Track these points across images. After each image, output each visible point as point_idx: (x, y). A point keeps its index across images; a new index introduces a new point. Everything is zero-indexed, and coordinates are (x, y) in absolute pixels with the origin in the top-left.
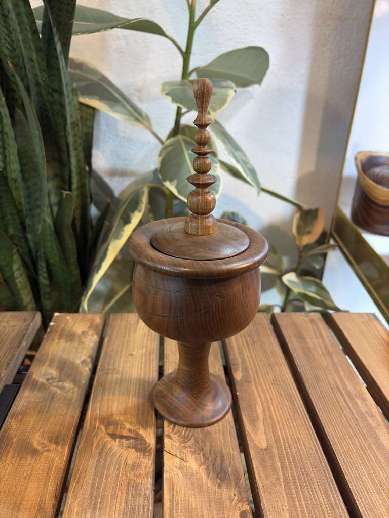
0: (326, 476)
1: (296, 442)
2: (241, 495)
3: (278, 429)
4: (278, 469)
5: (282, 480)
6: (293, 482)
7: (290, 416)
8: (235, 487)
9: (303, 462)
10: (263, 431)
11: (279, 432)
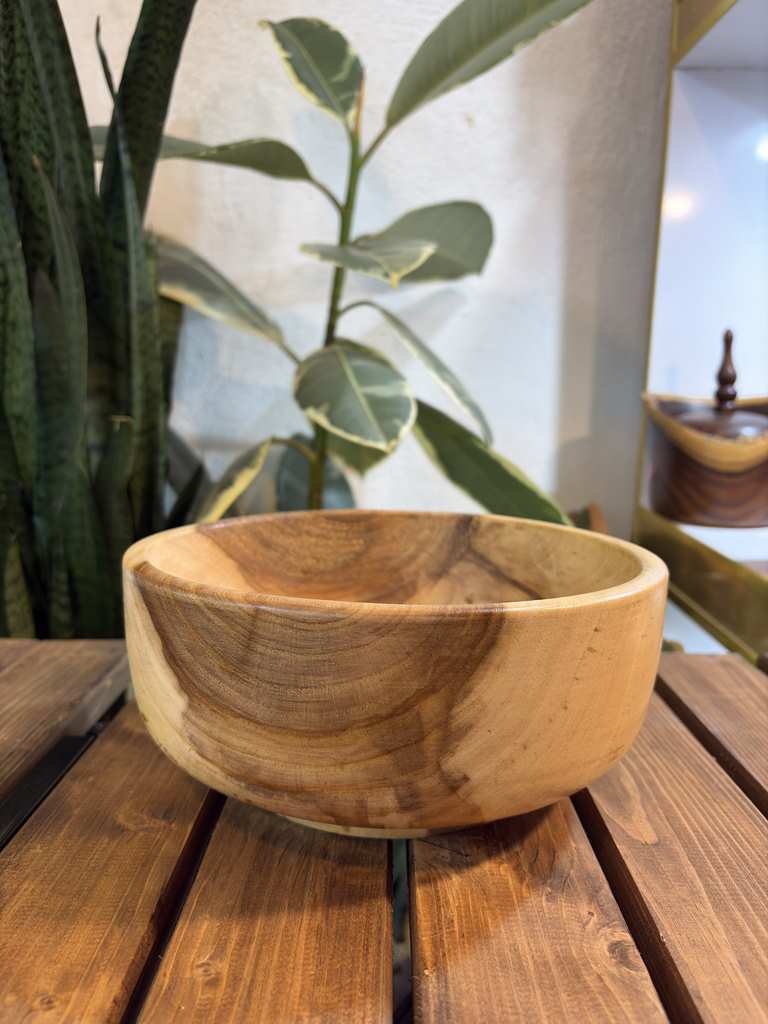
2: (607, 915)
3: (681, 816)
4: (690, 876)
5: (704, 895)
6: (734, 899)
7: (704, 796)
8: (590, 900)
9: (751, 869)
10: (644, 816)
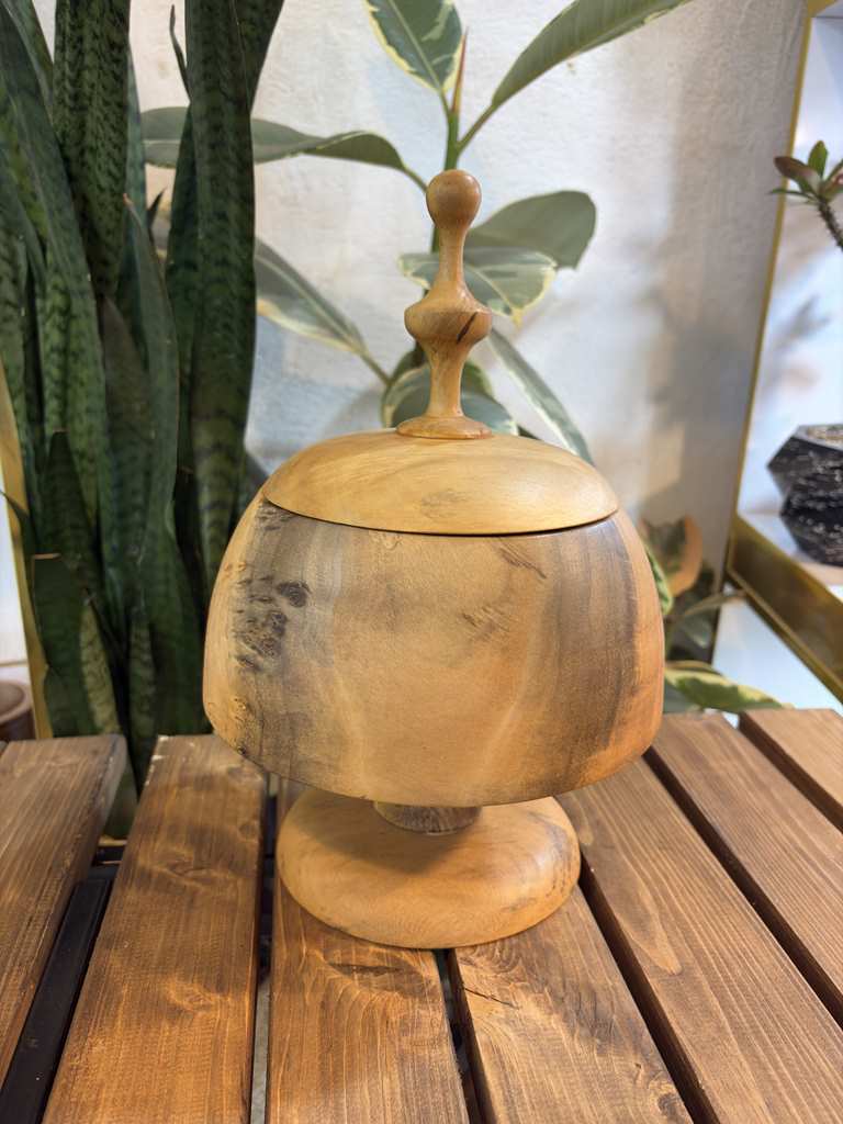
0: (818, 1017)
1: (740, 957)
2: (651, 1066)
3: (697, 934)
4: (714, 1009)
5: (729, 1030)
6: (754, 1032)
8: (635, 1049)
9: (765, 995)
10: (666, 940)
11: (699, 938)
